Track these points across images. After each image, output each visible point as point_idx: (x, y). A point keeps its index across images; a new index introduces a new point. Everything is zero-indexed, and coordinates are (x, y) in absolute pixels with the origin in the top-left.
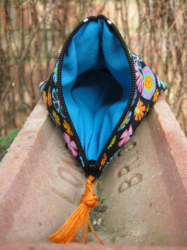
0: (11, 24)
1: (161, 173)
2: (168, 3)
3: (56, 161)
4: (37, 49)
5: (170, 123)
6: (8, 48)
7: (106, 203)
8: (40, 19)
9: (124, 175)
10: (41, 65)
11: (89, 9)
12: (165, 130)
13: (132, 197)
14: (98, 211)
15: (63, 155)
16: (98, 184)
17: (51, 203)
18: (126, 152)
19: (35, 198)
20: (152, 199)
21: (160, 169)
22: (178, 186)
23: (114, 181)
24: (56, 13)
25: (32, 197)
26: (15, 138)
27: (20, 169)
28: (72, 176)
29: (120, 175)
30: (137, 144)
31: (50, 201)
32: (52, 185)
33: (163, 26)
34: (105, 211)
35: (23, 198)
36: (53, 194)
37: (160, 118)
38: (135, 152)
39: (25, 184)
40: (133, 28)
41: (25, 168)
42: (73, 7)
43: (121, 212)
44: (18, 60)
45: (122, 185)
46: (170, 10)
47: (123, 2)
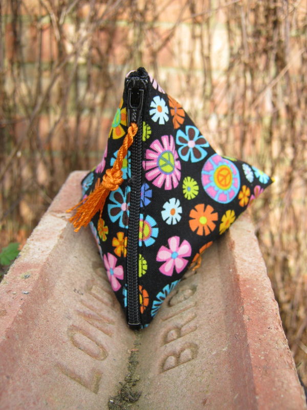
0: (21, 53)
1: (226, 348)
2: (277, 31)
3: (67, 316)
4: (62, 95)
5: (250, 261)
6: (14, 91)
7: (140, 387)
8: (69, 48)
9: (173, 342)
10: (66, 121)
11: (149, 35)
12: (241, 274)
13: (179, 383)
14: (127, 401)
15: (80, 303)
16: (132, 352)
17: (52, 389)
18: (181, 302)
19: (27, 381)
20: (207, 391)
21: (225, 342)
22: (247, 378)
23: (156, 349)
24: (96, 38)
25: (21, 380)
26: (5, 275)
27: (6, 334)
28: (90, 340)
29: (166, 341)
30: (198, 291)
31: (50, 386)
32: (57, 357)
33: (267, 68)
34: (137, 400)
35: (8, 382)
36: (56, 373)
37: (237, 251)
38: (192, 303)
39: (13, 359)
40: (218, 69)
41: (14, 331)
42: (123, 30)
43: (160, 407)
44: (30, 111)
45: (167, 358)
46: (280, 42)
47: (205, 26)
